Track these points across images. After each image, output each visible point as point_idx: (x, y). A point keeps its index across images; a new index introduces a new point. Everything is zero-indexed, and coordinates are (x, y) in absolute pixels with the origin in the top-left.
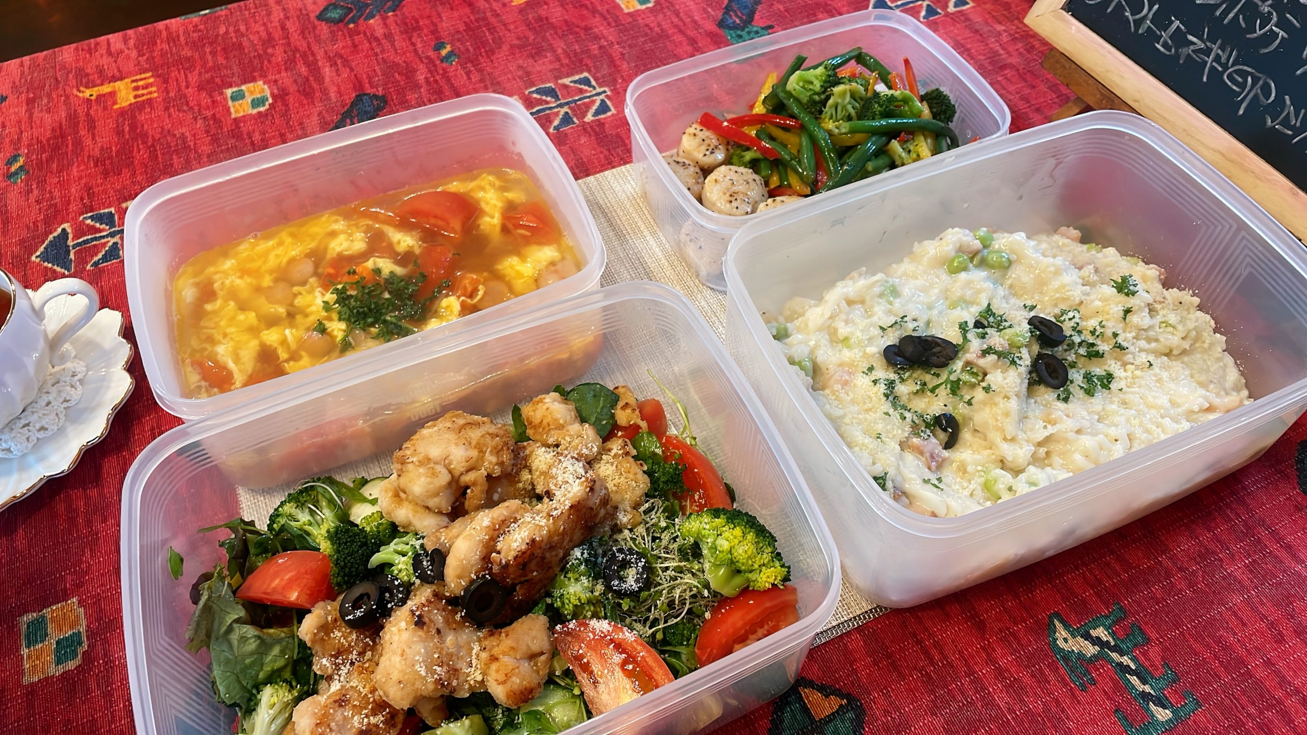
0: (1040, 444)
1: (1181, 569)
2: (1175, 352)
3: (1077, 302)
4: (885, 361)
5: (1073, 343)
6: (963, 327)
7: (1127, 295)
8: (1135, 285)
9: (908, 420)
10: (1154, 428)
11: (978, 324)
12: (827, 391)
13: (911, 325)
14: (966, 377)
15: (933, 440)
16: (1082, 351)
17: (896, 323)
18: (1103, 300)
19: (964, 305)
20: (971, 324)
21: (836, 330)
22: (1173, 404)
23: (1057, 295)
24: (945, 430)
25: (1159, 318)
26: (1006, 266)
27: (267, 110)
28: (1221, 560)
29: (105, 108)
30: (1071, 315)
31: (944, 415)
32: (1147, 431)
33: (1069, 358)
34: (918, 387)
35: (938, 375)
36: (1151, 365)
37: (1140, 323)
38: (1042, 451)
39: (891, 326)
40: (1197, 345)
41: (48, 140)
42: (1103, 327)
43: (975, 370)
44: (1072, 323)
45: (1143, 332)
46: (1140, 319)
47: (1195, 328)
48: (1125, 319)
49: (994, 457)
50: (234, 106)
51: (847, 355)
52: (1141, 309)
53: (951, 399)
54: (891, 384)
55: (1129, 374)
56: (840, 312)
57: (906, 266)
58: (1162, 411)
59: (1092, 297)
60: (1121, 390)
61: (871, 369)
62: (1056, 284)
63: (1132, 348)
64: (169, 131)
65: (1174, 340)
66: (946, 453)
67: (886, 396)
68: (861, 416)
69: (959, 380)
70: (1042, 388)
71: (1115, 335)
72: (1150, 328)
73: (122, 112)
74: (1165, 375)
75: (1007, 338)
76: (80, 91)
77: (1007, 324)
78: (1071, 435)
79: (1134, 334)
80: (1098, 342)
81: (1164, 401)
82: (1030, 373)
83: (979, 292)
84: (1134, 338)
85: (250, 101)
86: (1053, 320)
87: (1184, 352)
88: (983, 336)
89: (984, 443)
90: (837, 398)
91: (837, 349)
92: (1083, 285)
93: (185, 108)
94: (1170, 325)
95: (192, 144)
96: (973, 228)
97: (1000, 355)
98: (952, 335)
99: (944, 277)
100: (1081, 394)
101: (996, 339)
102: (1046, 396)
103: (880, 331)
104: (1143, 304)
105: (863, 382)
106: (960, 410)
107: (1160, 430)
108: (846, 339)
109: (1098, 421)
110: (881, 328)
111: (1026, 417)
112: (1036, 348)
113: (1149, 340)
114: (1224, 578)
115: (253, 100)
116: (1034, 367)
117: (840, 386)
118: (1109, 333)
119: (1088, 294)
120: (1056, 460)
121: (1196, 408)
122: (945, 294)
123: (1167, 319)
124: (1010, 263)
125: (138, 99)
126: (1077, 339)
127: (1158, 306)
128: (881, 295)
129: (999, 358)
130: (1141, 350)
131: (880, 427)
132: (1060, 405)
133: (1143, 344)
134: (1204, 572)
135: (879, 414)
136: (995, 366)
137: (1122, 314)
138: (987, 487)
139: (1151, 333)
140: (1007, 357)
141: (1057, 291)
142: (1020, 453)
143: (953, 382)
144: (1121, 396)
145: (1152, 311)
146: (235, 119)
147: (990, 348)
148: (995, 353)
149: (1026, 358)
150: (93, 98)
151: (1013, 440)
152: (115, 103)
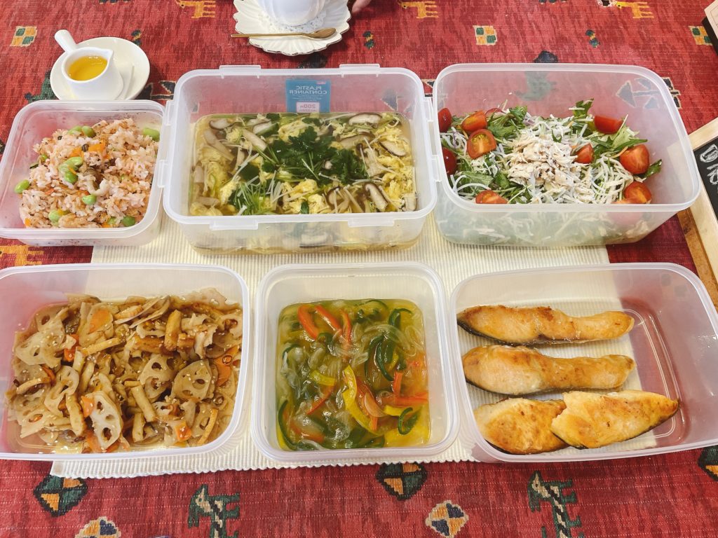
29: (187, 17)
41: (155, 27)
64: (214, 43)
73: (195, 22)
125: (205, 16)
150: (183, 7)
152: (193, 15)
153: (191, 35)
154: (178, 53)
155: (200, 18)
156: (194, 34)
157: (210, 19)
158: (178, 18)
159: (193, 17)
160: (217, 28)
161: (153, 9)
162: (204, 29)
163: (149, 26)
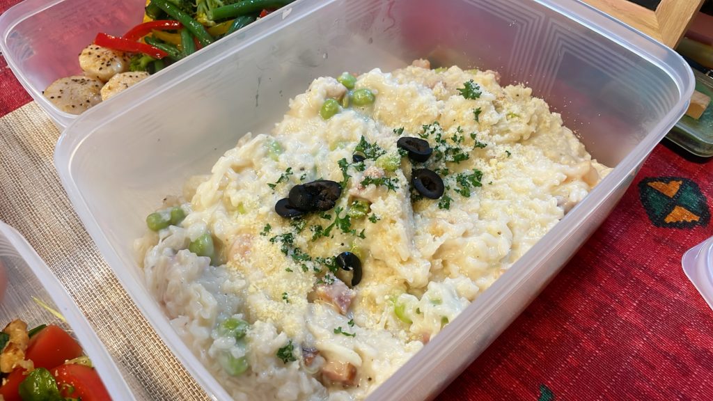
0: (435, 257)
1: (586, 331)
2: (526, 137)
3: (436, 115)
4: (279, 216)
5: (441, 153)
6: (343, 164)
7: (473, 98)
8: (478, 88)
9: (311, 270)
10: (527, 211)
11: (357, 158)
12: (229, 264)
13: (298, 176)
14: (353, 212)
15: (339, 283)
16: (450, 158)
17: (282, 177)
18: (457, 108)
19: (342, 144)
20: (350, 160)
21: (229, 198)
22: (538, 184)
23: (419, 115)
24: (347, 269)
25: (505, 112)
26: (371, 100)
28: (614, 310)
30: (432, 128)
31: (343, 254)
32: (523, 216)
33: (440, 167)
34: (314, 233)
35: (328, 217)
36: (509, 154)
37: (491, 120)
38: (438, 263)
39: (279, 182)
40: (541, 127)
42: (462, 132)
43: (360, 203)
44: (435, 136)
45: (495, 127)
46: (490, 116)
47: (536, 112)
48: (477, 119)
49: (397, 282)
51: (243, 220)
52: (488, 108)
53: (345, 237)
54: (288, 239)
55: (494, 167)
56: (230, 180)
57: (287, 123)
58: (530, 193)
59: (447, 108)
60: (491, 183)
61: (268, 228)
62: (415, 105)
63: (490, 144)
65: (521, 127)
66: (353, 292)
67: (285, 252)
68: (265, 280)
69: (347, 217)
70: (424, 202)
71: (473, 136)
72: (500, 121)
74: (523, 159)
75: (381, 164)
77: (380, 152)
78: (459, 241)
79: (488, 131)
80: (461, 146)
81: (528, 183)
82: (411, 190)
83: (352, 129)
84: (489, 134)
86: (419, 137)
87: (533, 135)
88: (362, 168)
89: (385, 271)
90: (240, 268)
91: (234, 217)
92: (437, 101)
94: (515, 115)
96: (336, 75)
97: (378, 183)
98: (335, 175)
99: (320, 123)
100: (458, 197)
101: (373, 169)
102: (429, 208)
103: (269, 189)
104: (488, 103)
105: (261, 243)
106: (356, 246)
107: (533, 211)
108: (240, 205)
109: (480, 218)
110: (270, 185)
111: (417, 234)
112: (409, 167)
113: (502, 133)
114: (622, 327)
116: (413, 185)
117: (239, 255)
118: (467, 136)
119: (443, 107)
120: (453, 268)
121: (557, 182)
122: (325, 138)
123: (511, 110)
124: (374, 97)
126: (443, 149)
127: (501, 102)
128: (266, 155)
129: (377, 185)
130: (498, 144)
131: (284, 286)
132: (443, 213)
133: (497, 137)
134: (604, 327)
135: (283, 272)
136: (376, 195)
137: (473, 116)
138: (398, 314)
139: (502, 126)
140: (384, 183)
141: (417, 111)
142: (418, 272)
143: (342, 220)
144: (493, 189)
145: (498, 107)
147: (368, 179)
148: (373, 181)
149: (402, 180)
151: (410, 260)
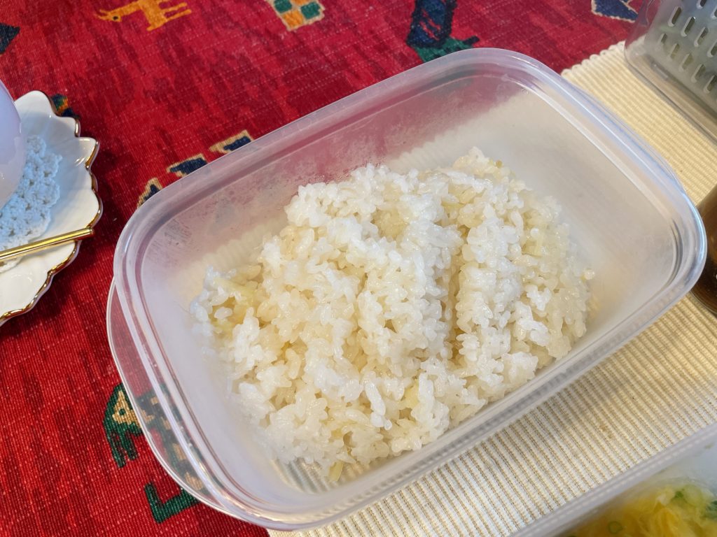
27: (323, 19)
29: (138, 32)
41: (88, 74)
50: (285, 18)
64: (224, 53)
73: (160, 34)
76: (101, 14)
85: (300, 10)
93: (230, 24)
95: (257, 66)
115: (303, 8)
125: (172, 18)
146: (292, 32)
150: (119, 20)
152: (148, 25)
153: (168, 59)
154: (167, 100)
155: (165, 25)
156: (174, 54)
157: (183, 17)
158: (121, 41)
159: (150, 29)
160: (210, 27)
161: (60, 47)
162: (186, 38)
163: (73, 79)
